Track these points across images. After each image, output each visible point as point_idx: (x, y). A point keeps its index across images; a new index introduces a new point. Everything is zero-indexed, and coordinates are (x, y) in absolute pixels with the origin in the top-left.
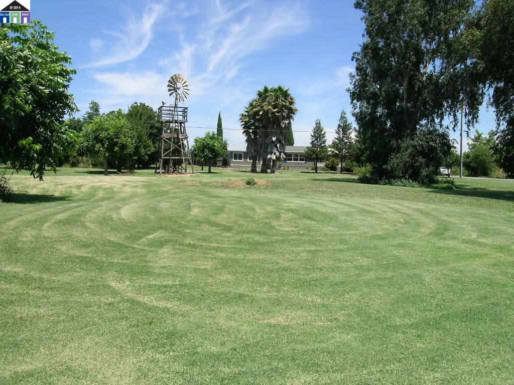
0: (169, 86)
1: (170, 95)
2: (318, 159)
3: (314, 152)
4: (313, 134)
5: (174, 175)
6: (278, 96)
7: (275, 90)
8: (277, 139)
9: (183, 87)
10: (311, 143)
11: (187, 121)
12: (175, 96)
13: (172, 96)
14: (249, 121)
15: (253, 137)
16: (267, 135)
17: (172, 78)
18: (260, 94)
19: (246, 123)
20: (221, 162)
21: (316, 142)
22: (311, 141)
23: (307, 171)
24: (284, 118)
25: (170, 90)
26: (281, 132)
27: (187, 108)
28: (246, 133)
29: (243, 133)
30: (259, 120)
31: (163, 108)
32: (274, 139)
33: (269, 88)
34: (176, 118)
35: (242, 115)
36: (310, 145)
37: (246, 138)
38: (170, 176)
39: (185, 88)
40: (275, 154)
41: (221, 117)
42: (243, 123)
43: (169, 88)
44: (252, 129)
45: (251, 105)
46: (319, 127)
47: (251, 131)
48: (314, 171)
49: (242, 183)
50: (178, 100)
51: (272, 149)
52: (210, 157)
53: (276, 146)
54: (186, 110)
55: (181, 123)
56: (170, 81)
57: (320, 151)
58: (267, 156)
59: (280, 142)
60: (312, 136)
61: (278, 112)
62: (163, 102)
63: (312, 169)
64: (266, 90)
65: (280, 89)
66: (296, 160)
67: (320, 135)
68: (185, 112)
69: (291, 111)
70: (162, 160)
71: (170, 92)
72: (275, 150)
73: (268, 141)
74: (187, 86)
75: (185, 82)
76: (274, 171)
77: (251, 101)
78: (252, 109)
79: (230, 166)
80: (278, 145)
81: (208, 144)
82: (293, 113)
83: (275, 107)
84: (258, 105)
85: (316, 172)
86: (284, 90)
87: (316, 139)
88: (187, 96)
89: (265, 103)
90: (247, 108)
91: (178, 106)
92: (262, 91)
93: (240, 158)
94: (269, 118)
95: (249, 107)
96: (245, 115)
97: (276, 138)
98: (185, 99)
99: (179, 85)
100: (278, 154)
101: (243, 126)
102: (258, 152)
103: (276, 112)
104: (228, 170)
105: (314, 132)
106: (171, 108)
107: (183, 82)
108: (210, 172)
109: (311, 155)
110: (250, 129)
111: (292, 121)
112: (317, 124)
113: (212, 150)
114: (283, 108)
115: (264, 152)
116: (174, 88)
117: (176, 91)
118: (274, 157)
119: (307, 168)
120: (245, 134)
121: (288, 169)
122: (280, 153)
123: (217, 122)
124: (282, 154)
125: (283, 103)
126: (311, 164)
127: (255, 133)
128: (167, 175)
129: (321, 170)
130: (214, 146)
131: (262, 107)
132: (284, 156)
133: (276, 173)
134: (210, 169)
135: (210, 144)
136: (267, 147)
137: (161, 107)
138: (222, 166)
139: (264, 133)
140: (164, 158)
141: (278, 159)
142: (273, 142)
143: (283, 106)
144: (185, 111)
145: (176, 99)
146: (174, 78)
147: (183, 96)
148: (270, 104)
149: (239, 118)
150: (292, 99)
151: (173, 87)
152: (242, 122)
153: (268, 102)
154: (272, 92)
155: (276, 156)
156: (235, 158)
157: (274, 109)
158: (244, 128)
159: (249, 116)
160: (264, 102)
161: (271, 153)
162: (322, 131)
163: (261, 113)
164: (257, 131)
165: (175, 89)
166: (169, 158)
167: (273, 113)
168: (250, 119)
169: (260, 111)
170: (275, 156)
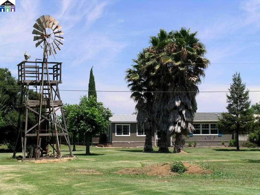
0: (34, 32)
1: (37, 45)
2: (240, 130)
3: (233, 120)
4: (229, 95)
5: (44, 161)
6: (182, 43)
7: (177, 35)
8: (182, 104)
9: (55, 33)
10: (227, 108)
11: (60, 82)
12: (43, 47)
13: (39, 46)
14: (140, 80)
15: (145, 101)
16: (166, 98)
17: (39, 20)
18: (154, 42)
19: (135, 82)
20: (98, 138)
21: (235, 106)
22: (227, 105)
23: (223, 147)
24: (190, 74)
25: (36, 39)
26: (188, 94)
27: (60, 64)
28: (136, 96)
29: (132, 96)
30: (154, 78)
31: (26, 64)
32: (178, 104)
33: (167, 32)
34: (45, 78)
35: (130, 72)
36: (227, 111)
37: (136, 103)
38: (38, 161)
39: (58, 35)
40: (179, 124)
41: (94, 74)
42: (130, 83)
43: (36, 35)
44: (145, 90)
45: (142, 56)
46: (239, 85)
47: (143, 93)
48: (236, 148)
49: (165, 171)
50: (48, 52)
51: (175, 117)
52: (89, 132)
53: (181, 113)
54: (59, 66)
55: (52, 85)
56: (35, 26)
57: (242, 118)
58: (168, 127)
59: (186, 107)
60: (229, 98)
61: (182, 66)
62: (26, 56)
63: (231, 145)
64: (163, 35)
65: (184, 32)
66: (205, 132)
67: (240, 96)
68: (58, 69)
69: (201, 64)
70: (26, 139)
71: (37, 42)
72: (179, 120)
73: (168, 107)
74: (59, 32)
75: (57, 27)
76: (180, 149)
77: (142, 52)
78: (144, 63)
79: (111, 143)
80: (184, 112)
81: (86, 114)
82: (203, 66)
83: (177, 59)
84: (153, 58)
85: (238, 150)
86: (190, 33)
87: (235, 102)
88: (60, 46)
89: (163, 54)
90: (136, 62)
91: (48, 61)
92: (157, 36)
93: (126, 132)
94: (169, 75)
95: (139, 60)
96: (134, 72)
97: (180, 101)
98: (57, 50)
99: (48, 31)
100: (183, 124)
101: (131, 87)
102: (154, 122)
103: (179, 65)
104: (108, 150)
105: (232, 92)
106: (38, 64)
107: (54, 27)
108: (88, 153)
109: (230, 125)
110: (141, 90)
111: (201, 77)
112: (234, 80)
113: (91, 121)
114: (189, 60)
115: (163, 122)
116: (42, 35)
117: (45, 40)
118: (178, 130)
119: (223, 144)
120: (134, 97)
121: (195, 146)
122: (187, 123)
123: (89, 82)
124: (190, 125)
125: (190, 52)
126: (228, 138)
127: (148, 95)
128: (34, 161)
129: (243, 146)
130: (95, 117)
131: (158, 60)
132: (193, 128)
133: (182, 151)
134: (88, 150)
135: (88, 113)
136: (168, 116)
137: (23, 62)
138: (100, 143)
139: (161, 95)
140: (28, 135)
141: (184, 131)
142: (176, 108)
143: (189, 56)
144: (57, 67)
145: (46, 51)
146: (42, 21)
147: (55, 46)
148: (169, 55)
149: (125, 76)
150: (200, 46)
151: (39, 34)
152: (129, 81)
153: (167, 51)
154: (172, 37)
155: (182, 128)
156: (119, 133)
157: (176, 62)
158: (133, 89)
159: (139, 72)
160: (160, 52)
161: (174, 124)
162: (243, 89)
163: (157, 67)
164: (151, 94)
165: (44, 37)
166: (35, 135)
167: (175, 68)
168: (140, 77)
169: (155, 65)
170: (179, 128)
